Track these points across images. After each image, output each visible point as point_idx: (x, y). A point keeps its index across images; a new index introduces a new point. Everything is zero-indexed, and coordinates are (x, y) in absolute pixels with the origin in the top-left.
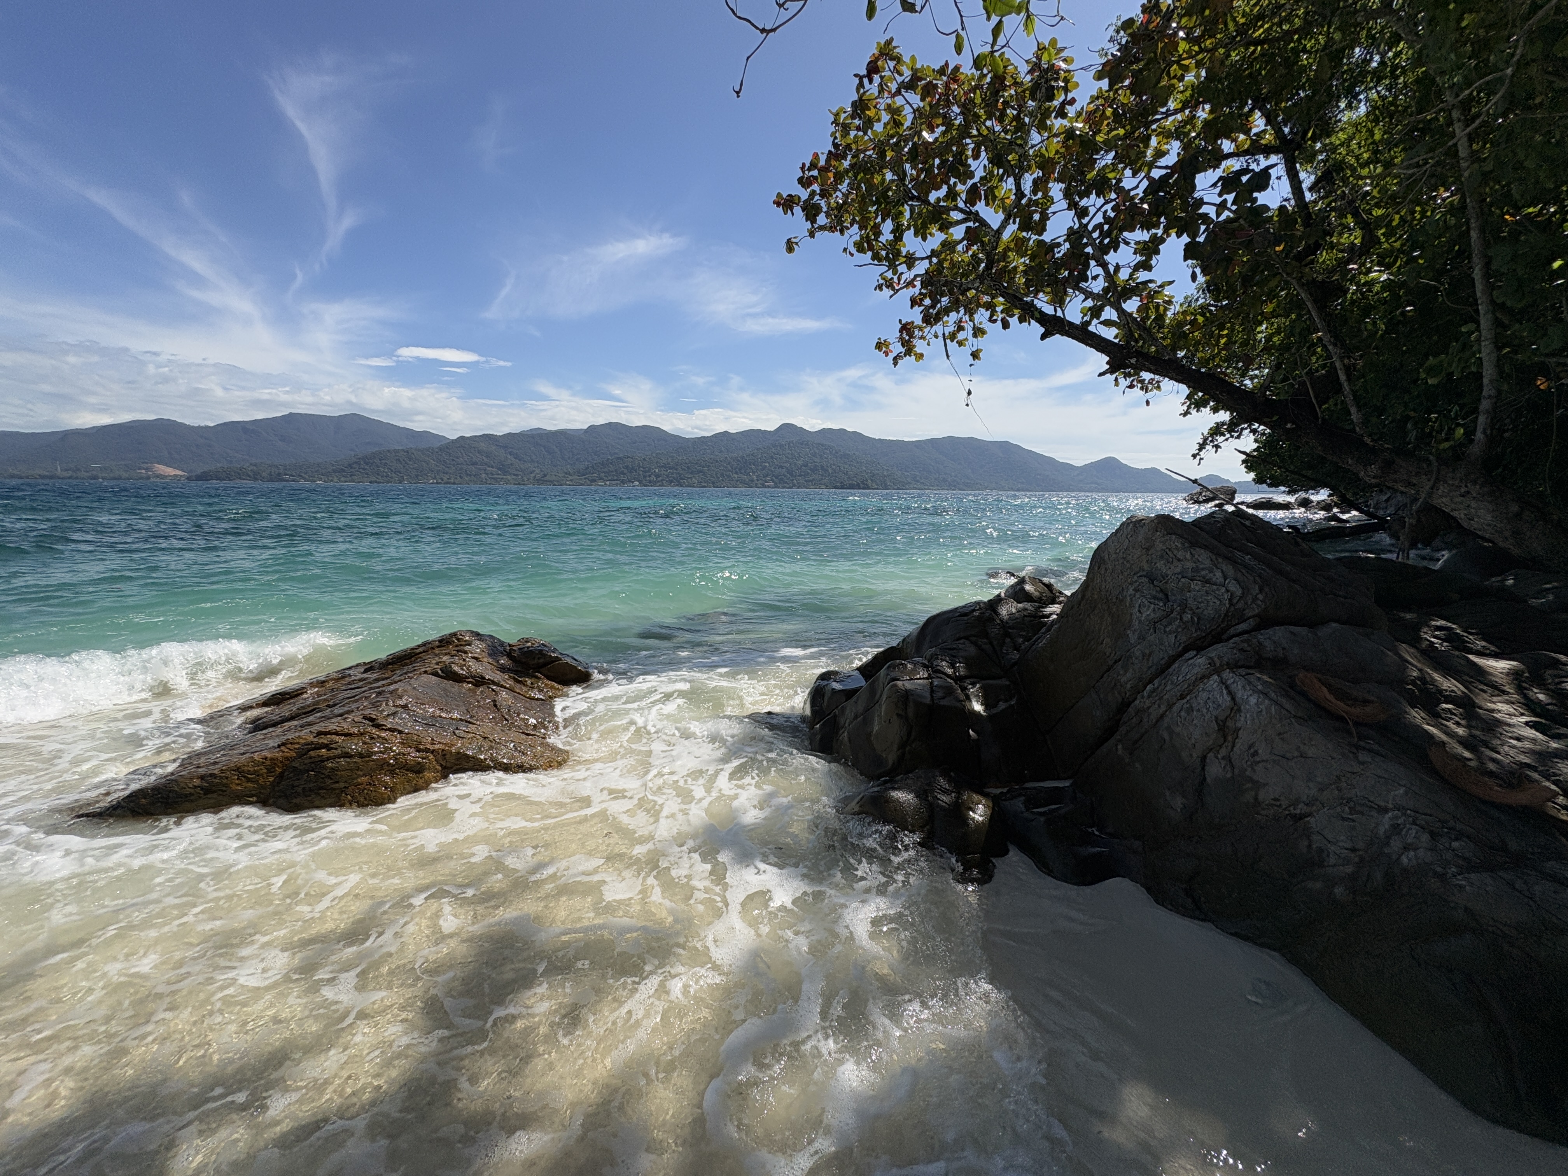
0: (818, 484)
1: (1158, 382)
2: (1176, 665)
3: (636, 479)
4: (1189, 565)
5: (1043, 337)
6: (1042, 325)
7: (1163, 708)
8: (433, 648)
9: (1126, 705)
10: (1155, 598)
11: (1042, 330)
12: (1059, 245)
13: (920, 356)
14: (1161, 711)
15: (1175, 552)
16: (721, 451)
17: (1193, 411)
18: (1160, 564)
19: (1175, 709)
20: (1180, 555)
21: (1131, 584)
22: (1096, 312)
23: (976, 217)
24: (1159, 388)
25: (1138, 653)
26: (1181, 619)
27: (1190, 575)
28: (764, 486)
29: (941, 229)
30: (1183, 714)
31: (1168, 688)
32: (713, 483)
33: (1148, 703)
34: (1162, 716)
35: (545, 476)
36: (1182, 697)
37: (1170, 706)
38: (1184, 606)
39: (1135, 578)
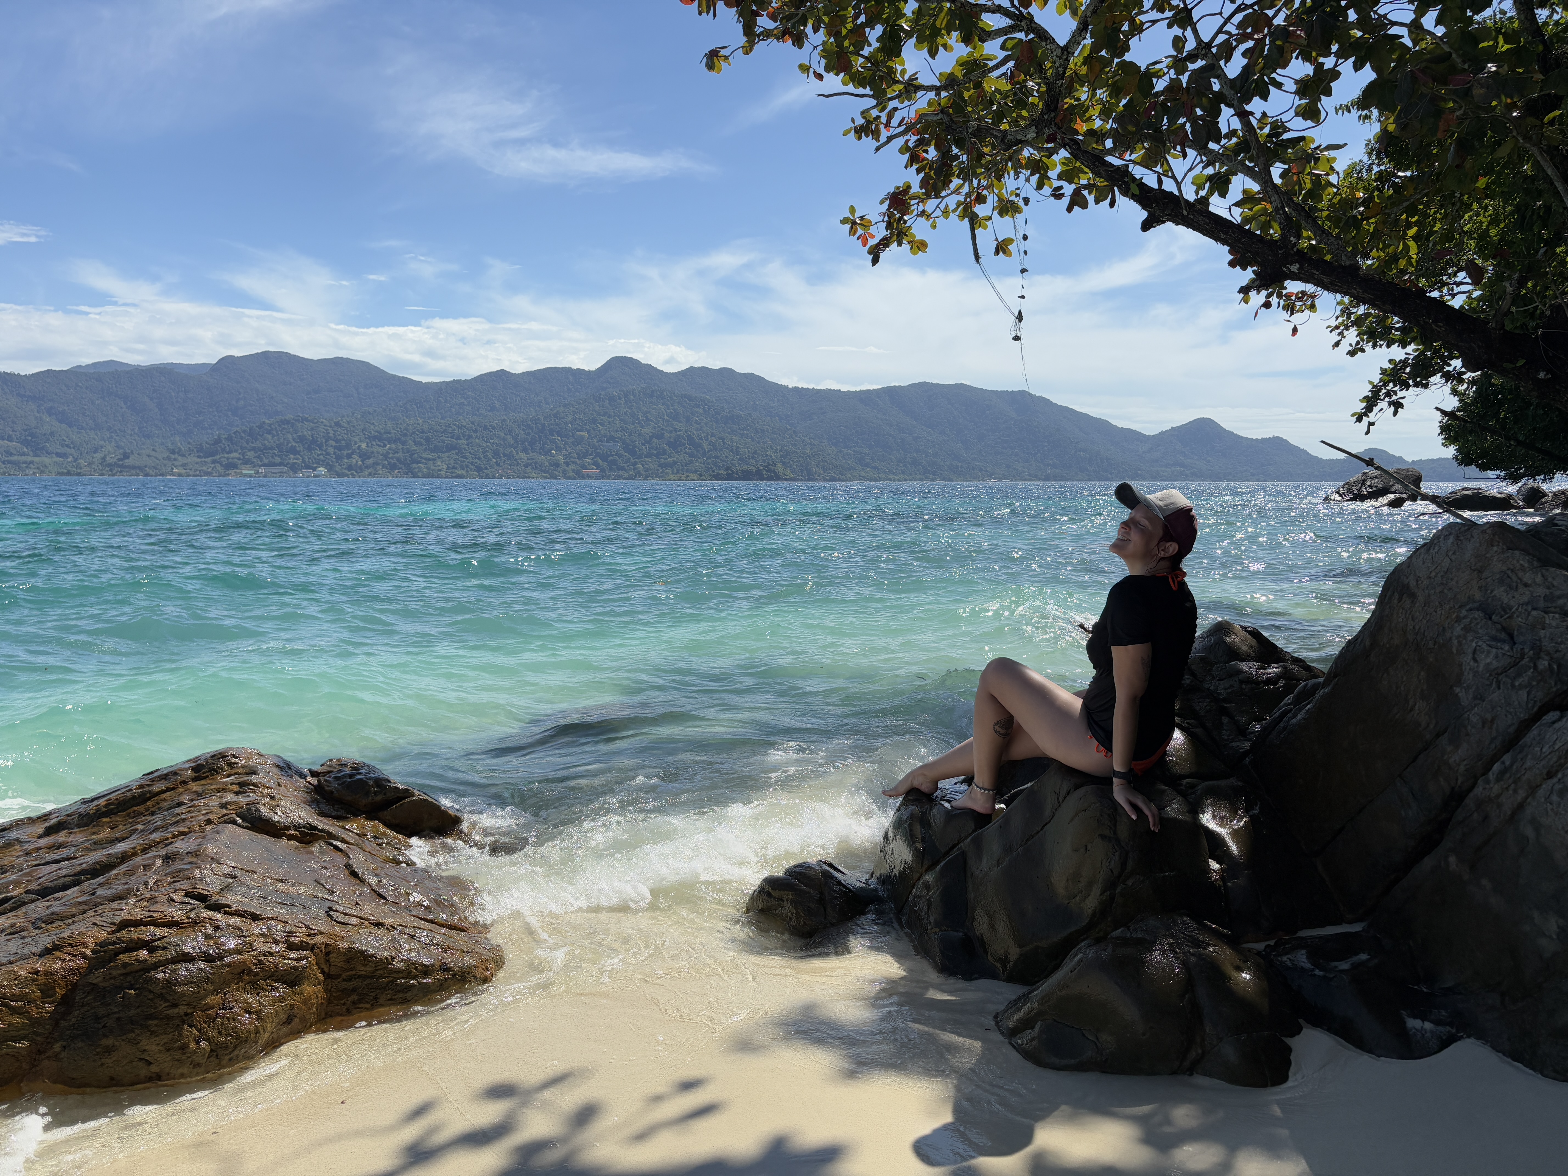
0: (683, 471)
1: (1313, 297)
2: (1534, 731)
3: (320, 463)
4: (1541, 591)
5: (1146, 226)
6: (1144, 207)
7: (1522, 794)
8: (184, 782)
9: (1457, 797)
10: (1495, 639)
11: (1144, 214)
12: (1158, 75)
13: (921, 246)
14: (1519, 798)
15: (1520, 574)
16: (493, 409)
17: (1368, 348)
18: (1500, 592)
19: (1541, 792)
20: (1527, 577)
21: (1458, 620)
22: (1220, 184)
23: (1030, 25)
24: (1312, 307)
25: (1474, 719)
26: (1535, 667)
27: (1542, 604)
28: (580, 475)
29: (967, 40)
30: (1555, 798)
31: (1528, 764)
32: (479, 469)
33: (1496, 788)
34: (1521, 806)
35: (126, 456)
36: (1550, 775)
37: (1533, 789)
38: (1538, 649)
39: (1464, 612)
